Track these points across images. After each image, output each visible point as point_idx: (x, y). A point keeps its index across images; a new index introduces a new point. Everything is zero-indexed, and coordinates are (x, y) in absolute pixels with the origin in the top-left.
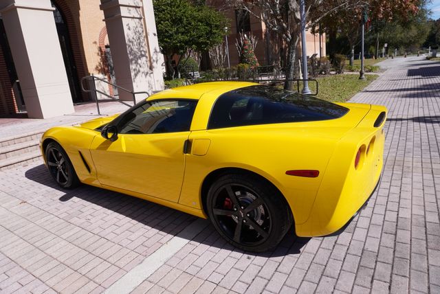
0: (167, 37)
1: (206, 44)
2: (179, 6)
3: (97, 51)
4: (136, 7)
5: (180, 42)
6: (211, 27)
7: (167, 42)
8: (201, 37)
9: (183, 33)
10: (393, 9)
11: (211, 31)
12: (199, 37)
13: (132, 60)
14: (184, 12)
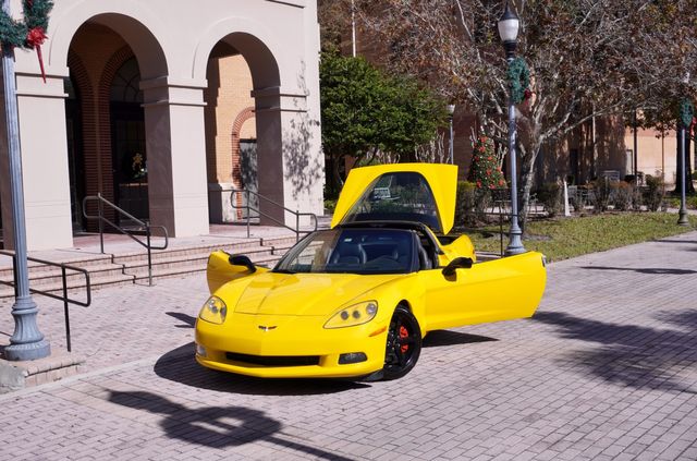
0: (337, 128)
1: (405, 143)
2: (362, 77)
5: (359, 137)
6: (415, 115)
7: (336, 136)
8: (396, 130)
9: (363, 123)
11: (414, 121)
12: (392, 130)
14: (370, 89)
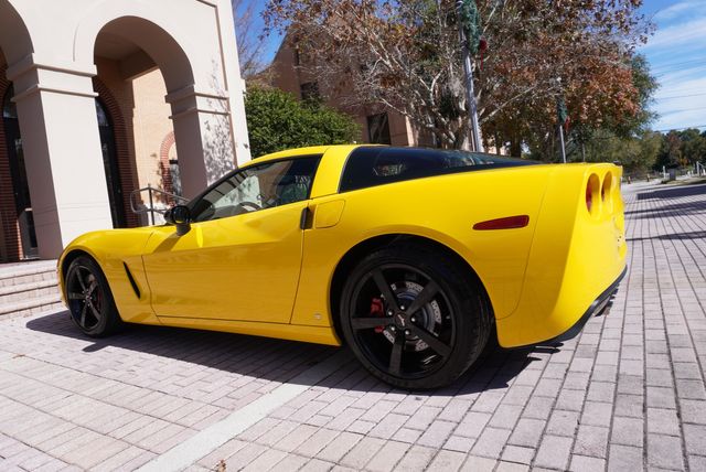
0: (265, 150)
2: (283, 106)
3: (157, 168)
4: (220, 98)
6: (332, 136)
9: (289, 145)
10: (601, 108)
13: (211, 174)
14: (291, 114)
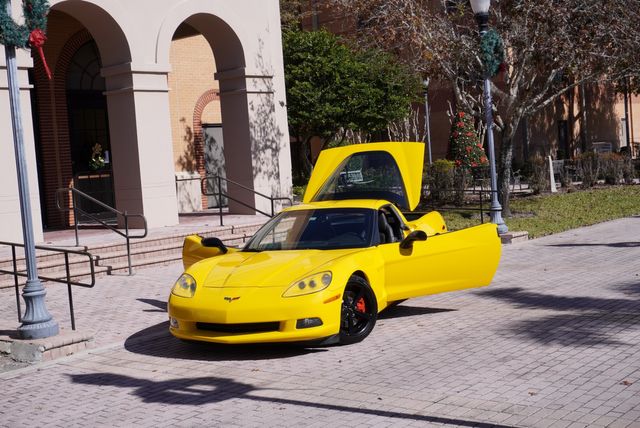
0: (303, 108)
1: (376, 121)
2: (327, 52)
3: (184, 133)
4: (264, 77)
5: (328, 117)
6: (386, 90)
7: (302, 116)
8: (367, 107)
9: (332, 102)
11: (385, 98)
12: (363, 109)
14: (337, 65)
